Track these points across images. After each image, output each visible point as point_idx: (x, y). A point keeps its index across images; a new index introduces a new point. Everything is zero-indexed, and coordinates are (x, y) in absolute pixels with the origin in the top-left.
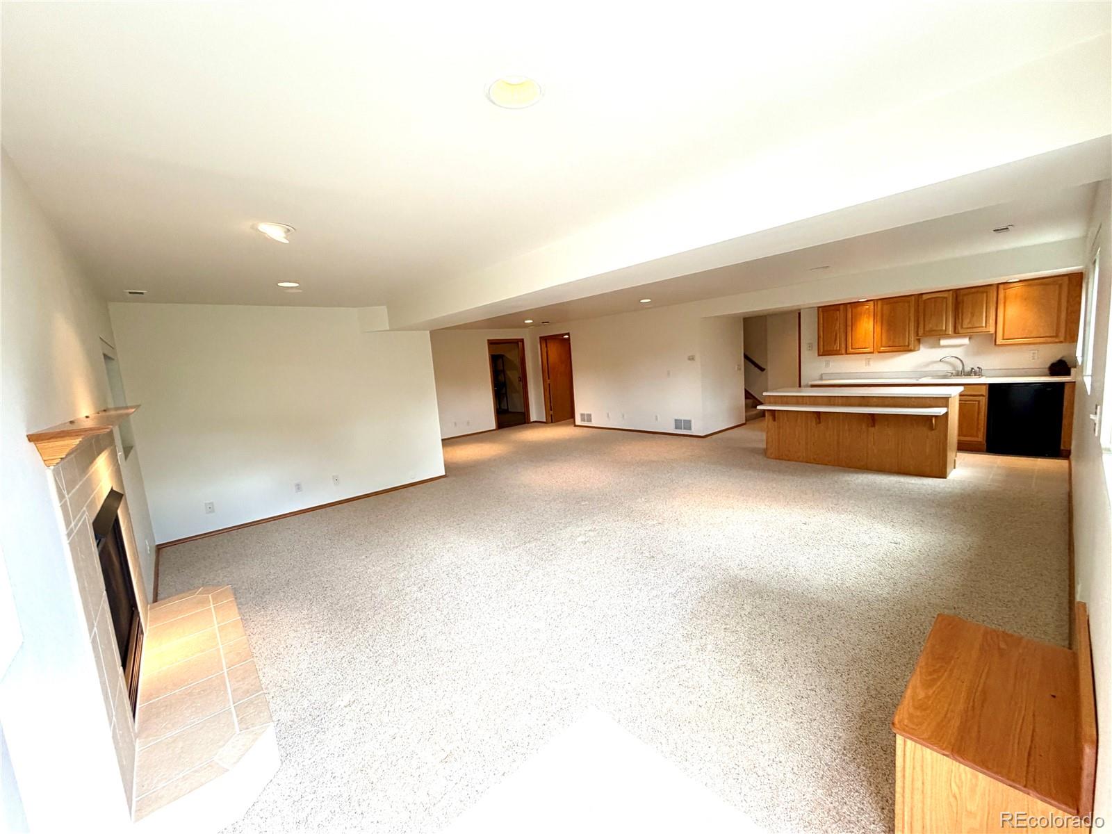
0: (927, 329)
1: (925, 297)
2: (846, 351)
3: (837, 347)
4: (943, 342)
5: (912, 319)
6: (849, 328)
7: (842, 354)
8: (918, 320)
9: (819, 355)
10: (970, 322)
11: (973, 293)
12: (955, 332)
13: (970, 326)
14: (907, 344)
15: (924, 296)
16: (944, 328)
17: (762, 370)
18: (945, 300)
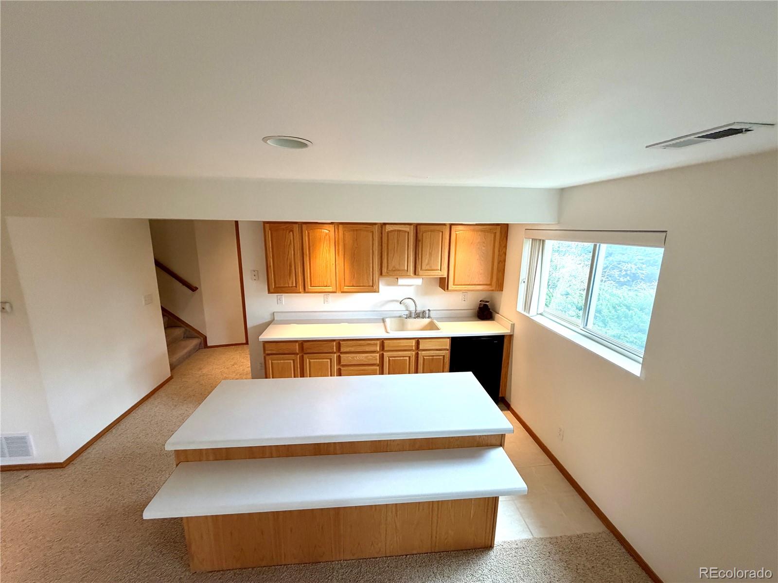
0: (390, 268)
1: (389, 228)
2: (305, 289)
3: (292, 282)
4: (401, 281)
5: (376, 253)
6: (307, 259)
7: (300, 293)
8: (381, 257)
9: (269, 292)
10: (428, 264)
11: (431, 231)
12: (415, 274)
13: (428, 267)
14: (371, 284)
15: (387, 226)
16: (406, 269)
17: (193, 289)
18: (407, 234)
